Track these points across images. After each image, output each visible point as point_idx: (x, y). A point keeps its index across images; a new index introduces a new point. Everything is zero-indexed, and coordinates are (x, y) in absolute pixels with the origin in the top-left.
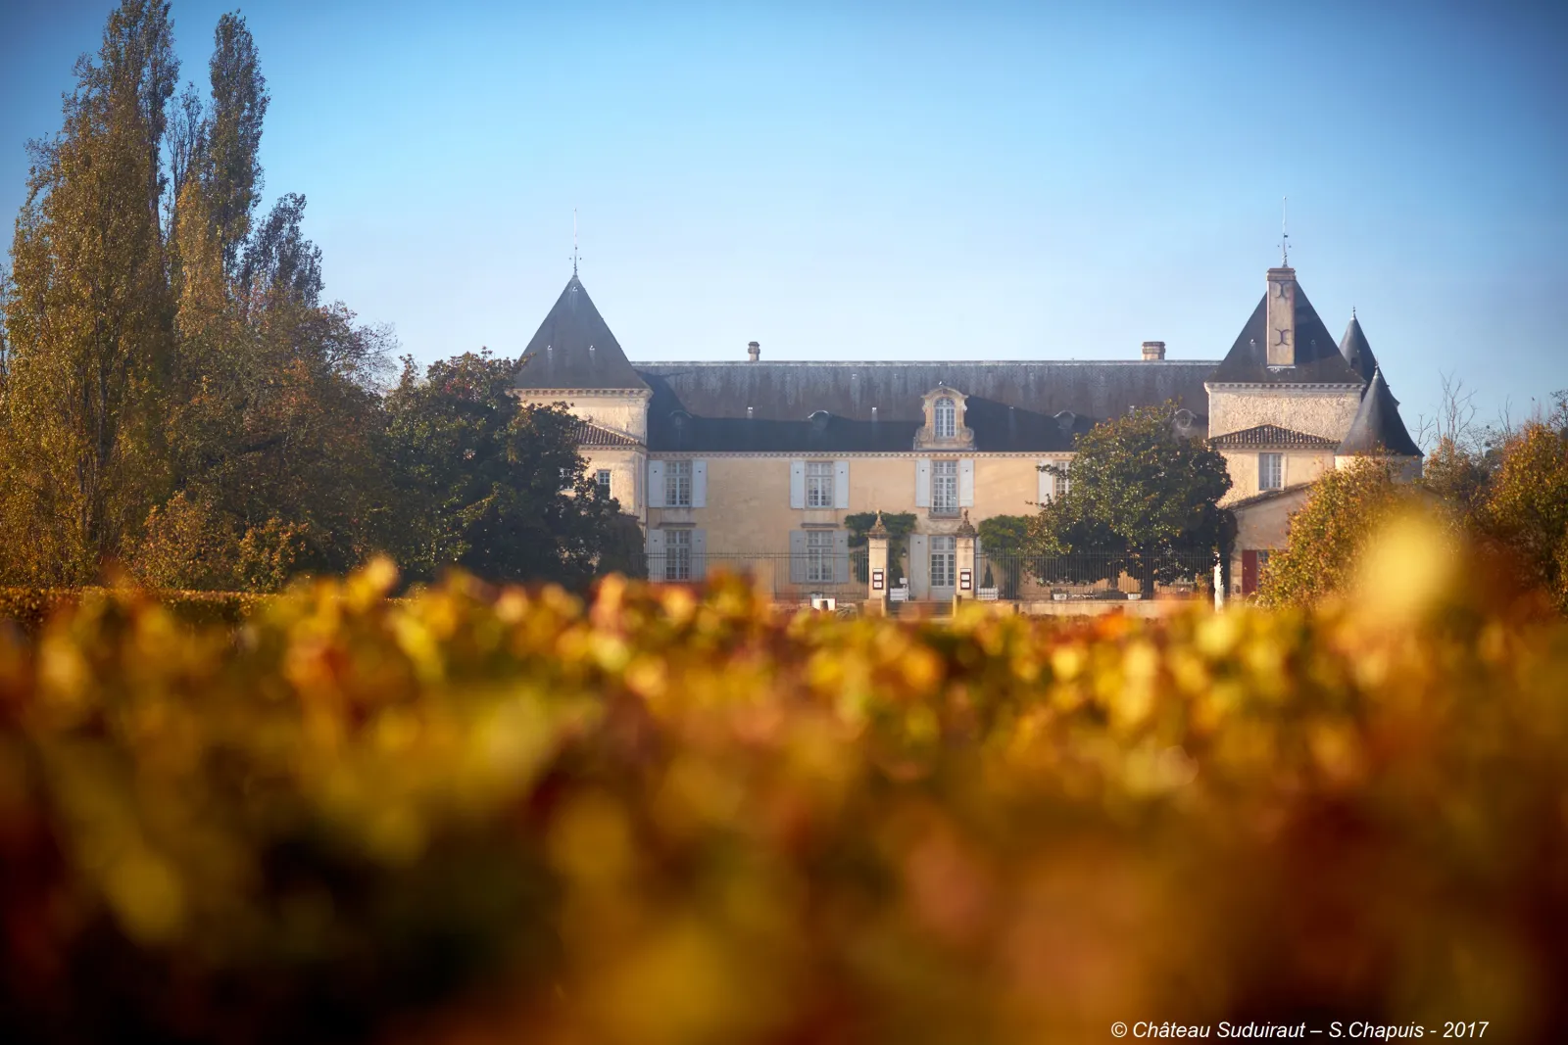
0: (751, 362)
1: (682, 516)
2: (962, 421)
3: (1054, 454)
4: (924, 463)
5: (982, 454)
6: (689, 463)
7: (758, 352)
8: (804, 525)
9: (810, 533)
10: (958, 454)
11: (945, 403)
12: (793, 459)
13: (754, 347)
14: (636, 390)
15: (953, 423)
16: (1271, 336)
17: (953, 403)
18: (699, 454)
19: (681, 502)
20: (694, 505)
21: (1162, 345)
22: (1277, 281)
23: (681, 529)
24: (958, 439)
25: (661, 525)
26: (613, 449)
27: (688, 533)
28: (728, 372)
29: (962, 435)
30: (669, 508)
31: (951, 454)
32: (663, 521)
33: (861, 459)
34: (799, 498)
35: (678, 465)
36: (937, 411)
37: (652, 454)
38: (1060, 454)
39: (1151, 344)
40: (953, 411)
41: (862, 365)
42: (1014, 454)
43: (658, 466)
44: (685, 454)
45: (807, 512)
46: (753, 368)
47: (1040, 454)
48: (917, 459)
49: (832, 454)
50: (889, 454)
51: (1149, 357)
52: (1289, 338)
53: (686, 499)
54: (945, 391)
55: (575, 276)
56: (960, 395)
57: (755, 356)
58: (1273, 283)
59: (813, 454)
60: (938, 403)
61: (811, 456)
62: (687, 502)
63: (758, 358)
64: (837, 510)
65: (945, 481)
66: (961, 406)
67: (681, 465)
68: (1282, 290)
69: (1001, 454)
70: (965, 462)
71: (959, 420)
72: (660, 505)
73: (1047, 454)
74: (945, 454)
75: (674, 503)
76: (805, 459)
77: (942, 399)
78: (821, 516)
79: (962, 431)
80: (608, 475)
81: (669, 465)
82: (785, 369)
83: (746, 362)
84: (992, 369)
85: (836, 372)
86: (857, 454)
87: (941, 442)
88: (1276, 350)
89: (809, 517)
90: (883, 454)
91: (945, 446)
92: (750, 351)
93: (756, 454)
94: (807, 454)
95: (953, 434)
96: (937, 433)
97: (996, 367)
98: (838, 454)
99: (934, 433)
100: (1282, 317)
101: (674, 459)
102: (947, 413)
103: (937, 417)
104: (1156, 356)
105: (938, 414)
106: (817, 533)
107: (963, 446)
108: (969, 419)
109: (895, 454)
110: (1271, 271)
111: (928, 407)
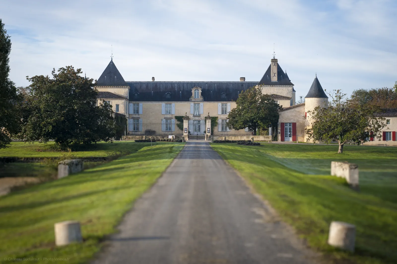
0: (153, 82)
1: (137, 116)
2: (201, 94)
3: (221, 102)
4: (192, 104)
5: (205, 102)
6: (138, 104)
7: (154, 80)
8: (165, 118)
9: (166, 120)
10: (200, 102)
11: (197, 90)
12: (162, 103)
13: (153, 78)
14: (126, 86)
15: (198, 95)
16: (272, 75)
17: (198, 90)
18: (141, 102)
19: (137, 113)
20: (140, 114)
21: (244, 78)
22: (273, 62)
23: (136, 119)
24: (200, 99)
25: (132, 118)
26: (120, 99)
27: (138, 120)
28: (147, 83)
29: (201, 98)
30: (134, 114)
31: (198, 102)
32: (133, 117)
33: (178, 103)
34: (164, 112)
35: (136, 104)
36: (195, 92)
37: (130, 102)
38: (223, 102)
39: (242, 78)
40: (198, 92)
41: (178, 82)
42: (212, 102)
43: (131, 105)
44: (138, 102)
45: (166, 115)
46: (153, 83)
47: (218, 102)
48: (191, 103)
49: (171, 102)
50: (184, 102)
51: (242, 81)
52: (276, 75)
53: (138, 112)
54: (197, 88)
55: (112, 60)
56: (200, 89)
57: (153, 80)
58: (272, 62)
59: (167, 102)
60: (195, 90)
61: (166, 102)
62: (138, 113)
63: (154, 81)
64: (172, 115)
65: (196, 108)
66: (200, 91)
67: (137, 104)
68: (275, 64)
69: (209, 102)
70: (202, 104)
71: (200, 94)
72: (132, 113)
73: (220, 102)
74: (197, 102)
75: (135, 113)
76: (165, 103)
77: (196, 90)
78: (169, 116)
79: (201, 97)
80: (118, 106)
81: (134, 104)
82: (160, 83)
83: (152, 82)
84: (207, 83)
85: (172, 84)
86: (177, 102)
87: (196, 99)
88: (273, 78)
89: (166, 116)
90: (183, 102)
91: (197, 100)
92: (152, 79)
93: (154, 102)
94: (165, 102)
95: (198, 98)
96: (195, 97)
97: (208, 83)
98: (173, 102)
99: (194, 97)
100: (274, 70)
101: (135, 103)
102: (197, 93)
103: (195, 94)
104: (243, 80)
105: (195, 93)
106: (168, 120)
107: (201, 100)
108: (202, 94)
109: (185, 102)
110: (272, 60)
111: (193, 91)
